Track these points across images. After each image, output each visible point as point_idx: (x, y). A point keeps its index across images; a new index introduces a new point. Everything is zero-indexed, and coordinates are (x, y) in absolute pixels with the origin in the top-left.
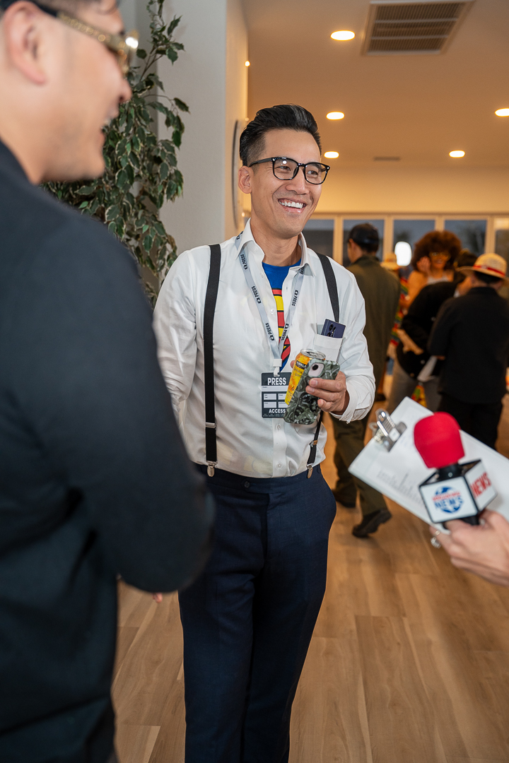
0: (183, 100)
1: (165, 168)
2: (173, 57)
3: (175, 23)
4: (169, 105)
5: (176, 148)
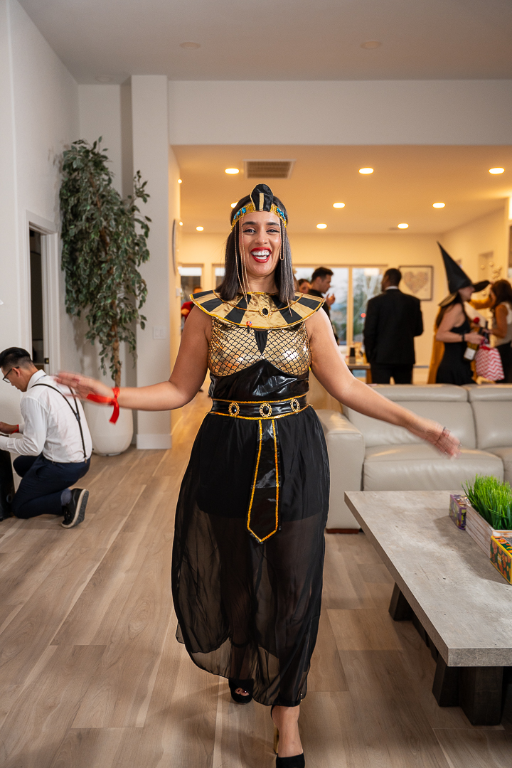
0: (149, 217)
1: (141, 248)
2: (145, 201)
3: (145, 184)
4: (142, 219)
5: (146, 240)
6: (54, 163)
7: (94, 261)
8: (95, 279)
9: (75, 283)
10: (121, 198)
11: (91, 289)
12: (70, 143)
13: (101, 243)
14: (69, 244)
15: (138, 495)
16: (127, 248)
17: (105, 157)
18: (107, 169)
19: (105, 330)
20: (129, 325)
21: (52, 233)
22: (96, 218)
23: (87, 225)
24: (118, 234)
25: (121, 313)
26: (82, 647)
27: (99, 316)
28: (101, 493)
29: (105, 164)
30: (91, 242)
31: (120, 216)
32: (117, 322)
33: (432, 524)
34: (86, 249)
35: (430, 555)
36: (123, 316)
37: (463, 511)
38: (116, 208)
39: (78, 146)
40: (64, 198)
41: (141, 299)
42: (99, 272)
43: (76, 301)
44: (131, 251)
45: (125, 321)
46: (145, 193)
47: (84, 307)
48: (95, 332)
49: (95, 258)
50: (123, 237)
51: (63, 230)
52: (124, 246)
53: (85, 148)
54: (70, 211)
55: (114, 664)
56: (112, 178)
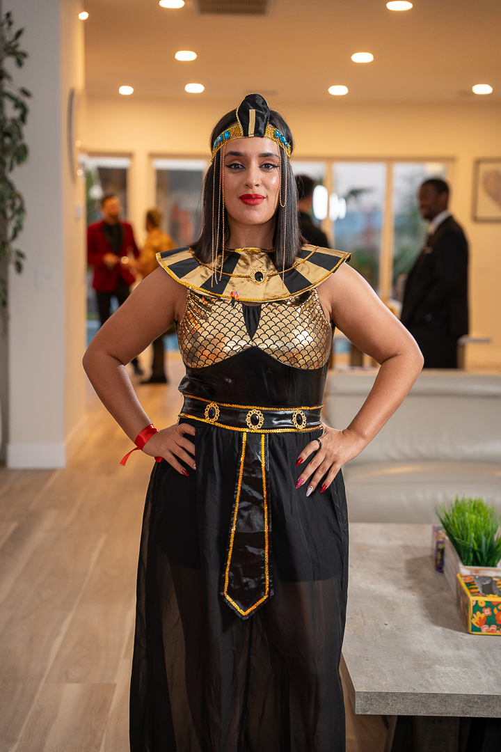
0: (27, 89)
1: (14, 142)
3: (19, 33)
33: (402, 565)
37: (441, 546)
41: (15, 225)
46: (20, 48)
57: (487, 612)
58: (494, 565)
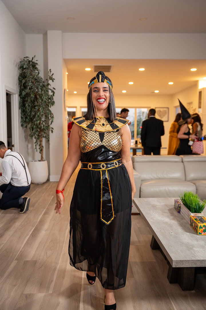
0: (55, 88)
1: (51, 100)
2: (53, 81)
3: (53, 74)
4: (52, 89)
5: (53, 97)
6: (16, 65)
7: (32, 106)
8: (33, 113)
9: (25, 114)
10: (43, 80)
11: (31, 117)
12: (22, 58)
13: (35, 98)
14: (22, 99)
15: (50, 200)
16: (46, 100)
17: (37, 64)
18: (38, 68)
19: (37, 133)
20: (46, 131)
21: (15, 94)
22: (33, 88)
23: (30, 91)
24: (42, 95)
25: (43, 126)
26: (27, 261)
27: (35, 128)
28: (35, 199)
29: (37, 66)
30: (31, 98)
31: (43, 87)
32: (42, 130)
33: (167, 211)
34: (29, 101)
35: (166, 223)
36: (44, 128)
37: (179, 206)
38: (41, 84)
39: (26, 59)
40: (20, 80)
41: (51, 121)
42: (34, 110)
43: (25, 122)
44: (47, 101)
45: (45, 130)
46: (53, 78)
47: (28, 124)
48: (33, 134)
49: (33, 104)
50: (44, 96)
51: (20, 93)
52: (44, 100)
53: (29, 60)
54: (22, 85)
55: (40, 268)
56: (40, 72)
57: (204, 228)
58: (201, 213)
